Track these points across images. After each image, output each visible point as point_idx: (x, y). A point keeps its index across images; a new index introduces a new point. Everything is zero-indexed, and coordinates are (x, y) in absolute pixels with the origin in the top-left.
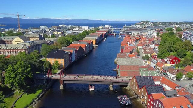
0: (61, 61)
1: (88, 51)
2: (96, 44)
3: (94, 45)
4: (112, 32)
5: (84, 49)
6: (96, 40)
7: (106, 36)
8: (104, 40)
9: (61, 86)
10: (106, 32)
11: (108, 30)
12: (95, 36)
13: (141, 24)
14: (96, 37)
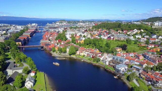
0: (20, 43)
1: (27, 40)
2: (30, 37)
3: (29, 38)
4: (38, 29)
5: (26, 39)
6: (30, 35)
7: (35, 32)
8: (34, 35)
9: (24, 49)
10: (34, 30)
11: (35, 28)
12: (28, 33)
13: (59, 23)
14: (30, 34)
